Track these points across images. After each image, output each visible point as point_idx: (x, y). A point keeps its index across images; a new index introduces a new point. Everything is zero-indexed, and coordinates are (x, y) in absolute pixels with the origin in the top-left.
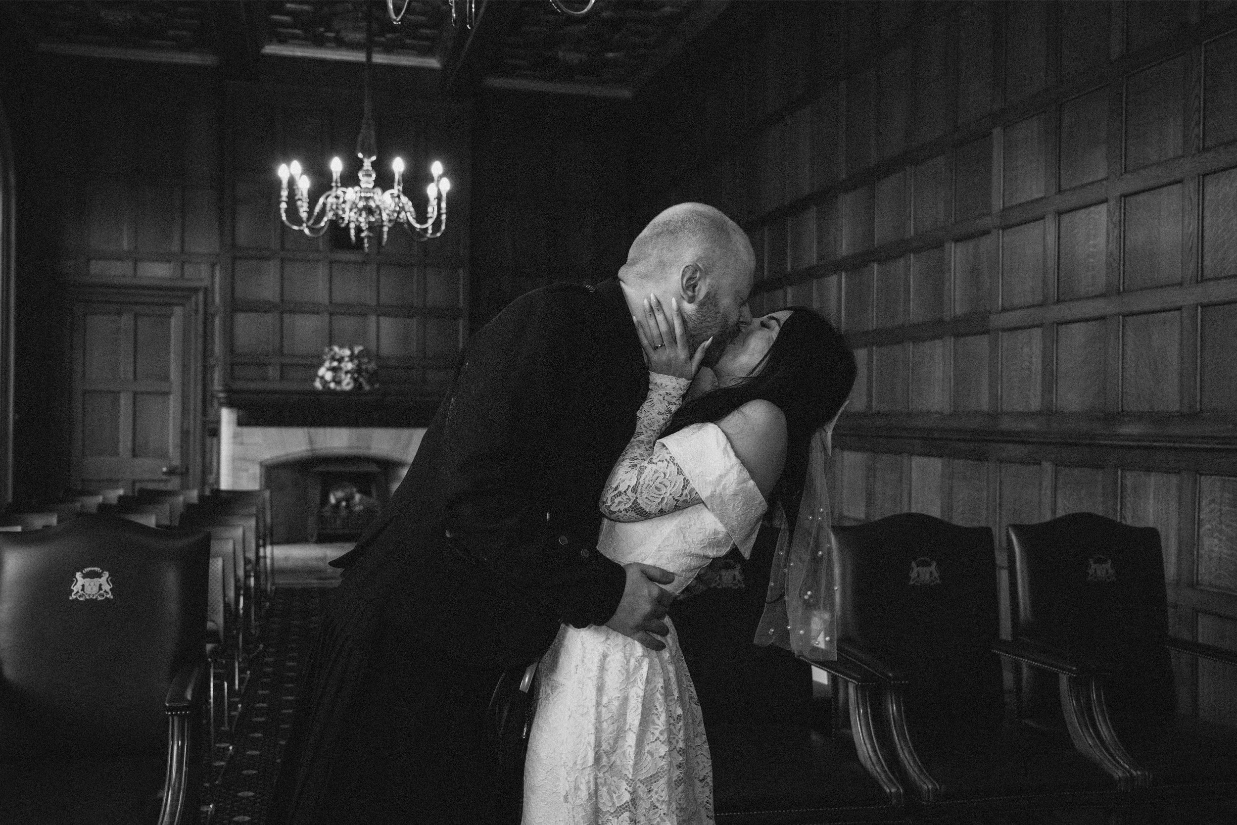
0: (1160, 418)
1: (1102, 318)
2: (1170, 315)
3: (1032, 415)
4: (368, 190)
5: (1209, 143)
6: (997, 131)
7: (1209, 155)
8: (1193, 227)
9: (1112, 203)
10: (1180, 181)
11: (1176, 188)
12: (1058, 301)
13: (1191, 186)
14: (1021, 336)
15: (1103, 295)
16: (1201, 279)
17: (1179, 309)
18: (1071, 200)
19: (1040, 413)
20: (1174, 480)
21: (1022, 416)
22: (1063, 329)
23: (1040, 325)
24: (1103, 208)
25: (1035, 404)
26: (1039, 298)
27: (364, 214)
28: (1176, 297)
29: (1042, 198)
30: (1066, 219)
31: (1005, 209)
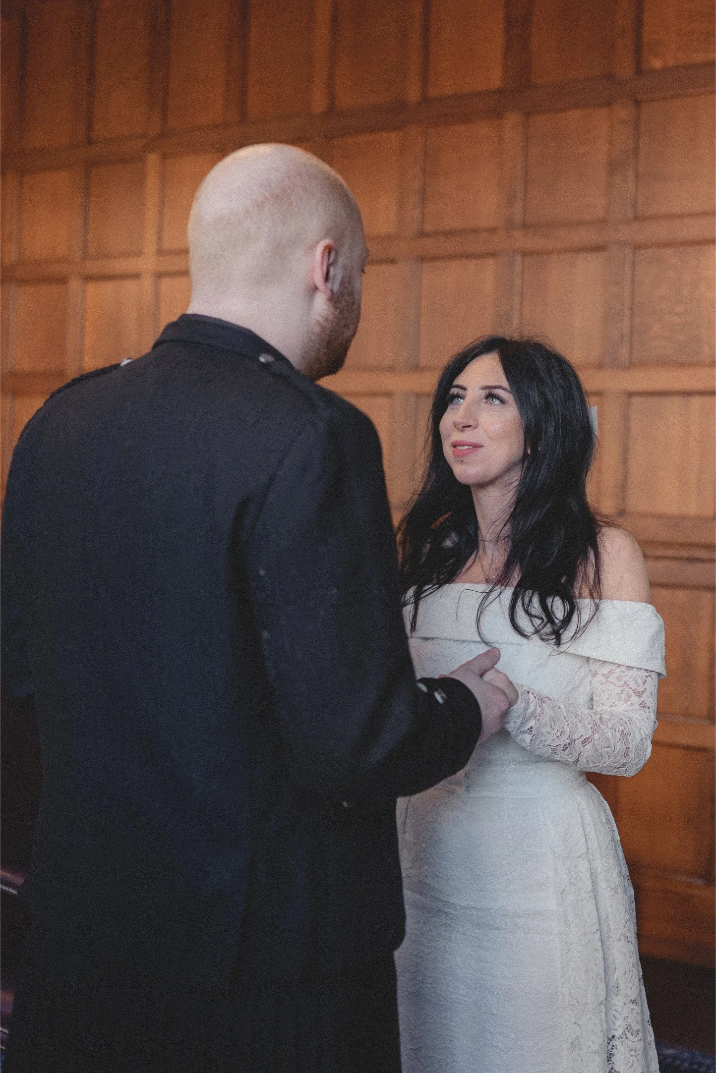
2: (379, 399)
5: (428, 228)
6: (153, 159)
7: (429, 242)
11: (388, 267)
13: (407, 268)
16: (415, 367)
17: (389, 394)
28: (387, 381)
31: (160, 252)
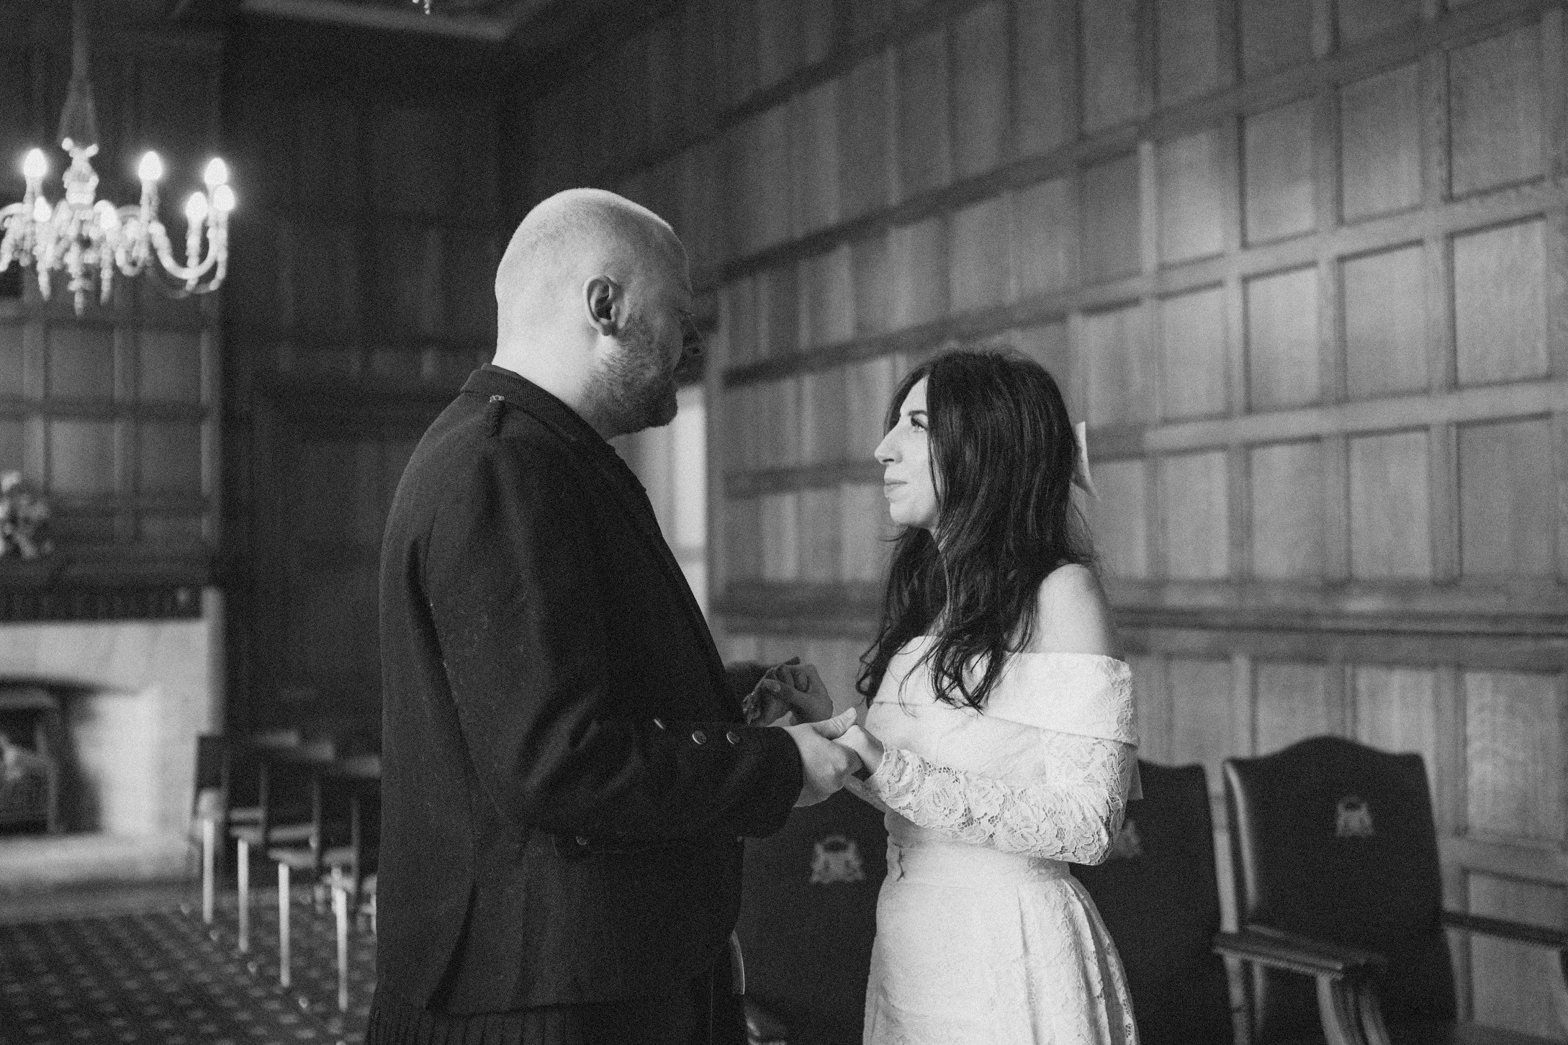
0: (1405, 588)
1: (1316, 439)
2: (1413, 436)
3: (1214, 584)
4: (81, 207)
5: (1457, 191)
6: (1146, 149)
7: (1459, 209)
8: (1440, 310)
9: (1324, 268)
10: (1419, 243)
11: (1414, 252)
12: (1250, 410)
13: (1435, 251)
14: (1195, 463)
15: (1315, 404)
16: (1454, 385)
17: (1425, 428)
18: (1264, 259)
19: (1227, 582)
20: (1427, 678)
21: (1199, 585)
22: (1258, 454)
23: (1223, 447)
24: (1310, 274)
25: (1219, 567)
26: (1219, 406)
27: (75, 249)
28: (1421, 410)
29: (1220, 256)
30: (1257, 287)
31: (1163, 268)
